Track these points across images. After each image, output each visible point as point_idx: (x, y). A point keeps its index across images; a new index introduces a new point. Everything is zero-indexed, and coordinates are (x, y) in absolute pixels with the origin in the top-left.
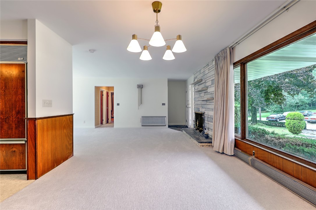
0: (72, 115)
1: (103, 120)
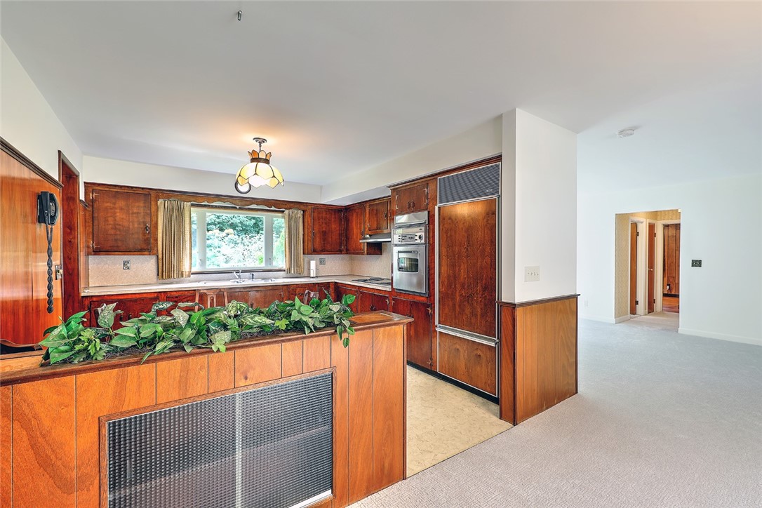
0: (575, 297)
1: (637, 302)
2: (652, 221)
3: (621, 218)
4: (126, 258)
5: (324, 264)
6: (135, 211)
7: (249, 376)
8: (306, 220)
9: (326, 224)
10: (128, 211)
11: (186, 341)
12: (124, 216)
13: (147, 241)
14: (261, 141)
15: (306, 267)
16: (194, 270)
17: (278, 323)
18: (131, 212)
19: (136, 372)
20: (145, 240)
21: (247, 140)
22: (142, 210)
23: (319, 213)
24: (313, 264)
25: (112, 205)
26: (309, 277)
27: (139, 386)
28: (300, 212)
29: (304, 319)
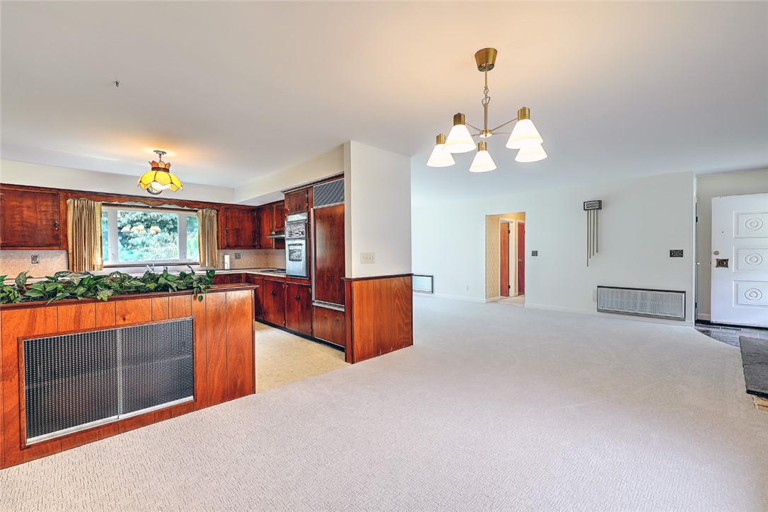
0: (410, 275)
1: (509, 287)
2: (521, 221)
3: (491, 219)
4: (34, 252)
5: (240, 258)
6: (43, 209)
7: (126, 318)
8: (219, 218)
9: (239, 222)
10: (36, 209)
11: (79, 294)
12: (32, 214)
13: (56, 237)
14: (161, 153)
15: (221, 261)
16: (106, 263)
17: (148, 285)
18: (38, 210)
19: (43, 312)
20: (54, 236)
21: (148, 152)
22: (50, 209)
23: (232, 213)
24: (227, 258)
25: (18, 204)
26: (224, 269)
27: (46, 319)
28: (214, 213)
29: (169, 283)
